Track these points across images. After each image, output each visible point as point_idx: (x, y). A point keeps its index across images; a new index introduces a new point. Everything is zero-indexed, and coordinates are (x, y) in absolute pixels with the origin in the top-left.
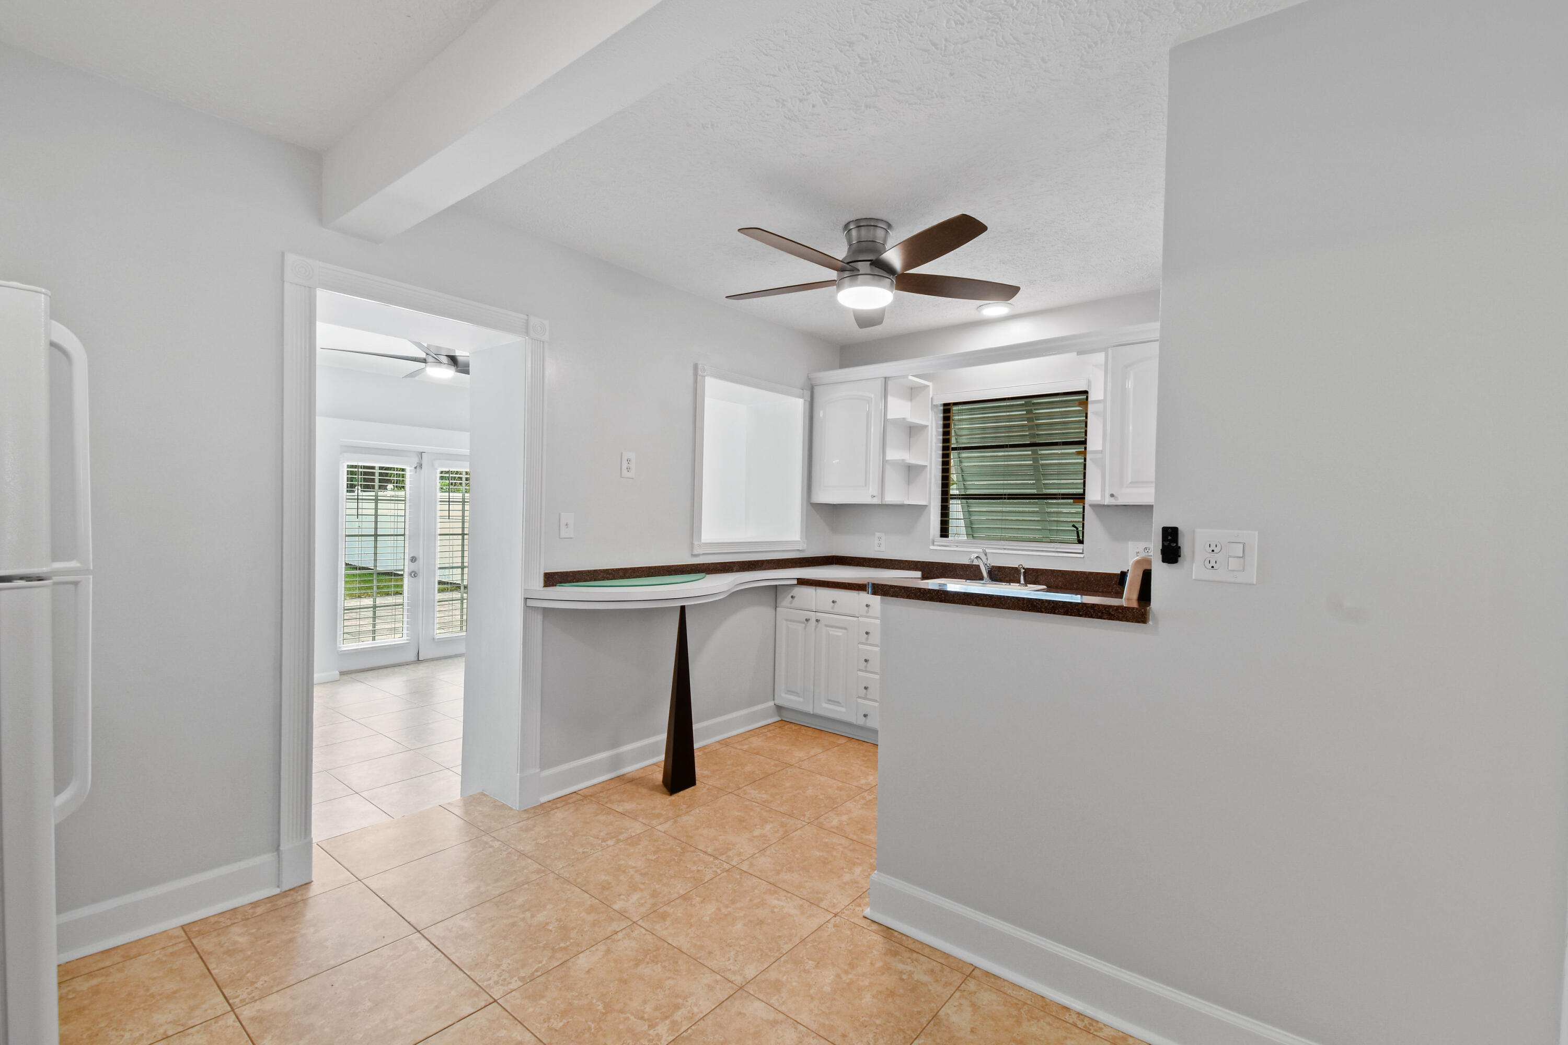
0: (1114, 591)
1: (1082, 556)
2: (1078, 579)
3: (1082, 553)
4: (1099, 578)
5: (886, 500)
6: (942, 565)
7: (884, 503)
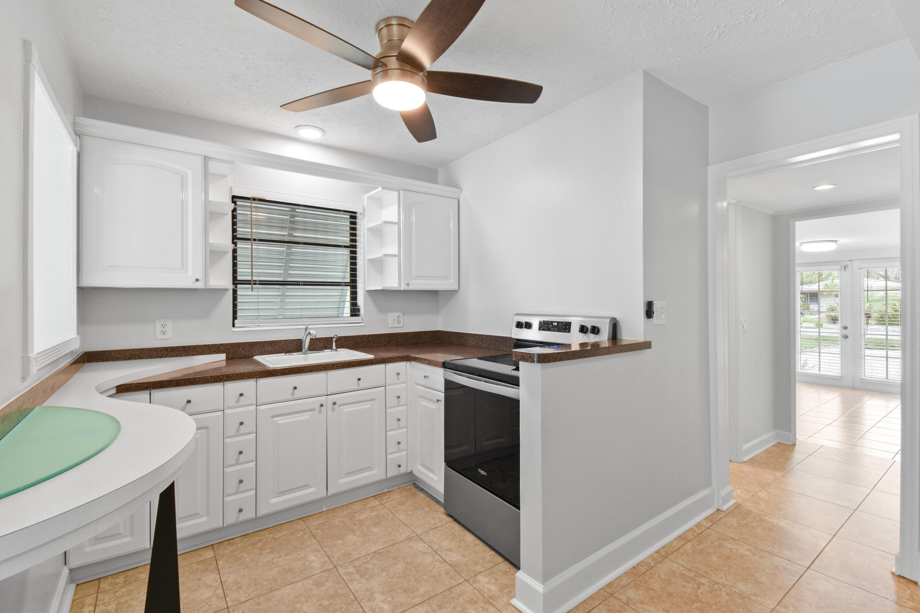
0: (383, 345)
1: (362, 324)
2: (362, 341)
3: (362, 323)
4: (374, 338)
5: (210, 284)
6: (249, 345)
7: (208, 287)
